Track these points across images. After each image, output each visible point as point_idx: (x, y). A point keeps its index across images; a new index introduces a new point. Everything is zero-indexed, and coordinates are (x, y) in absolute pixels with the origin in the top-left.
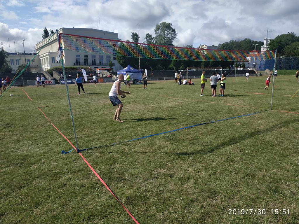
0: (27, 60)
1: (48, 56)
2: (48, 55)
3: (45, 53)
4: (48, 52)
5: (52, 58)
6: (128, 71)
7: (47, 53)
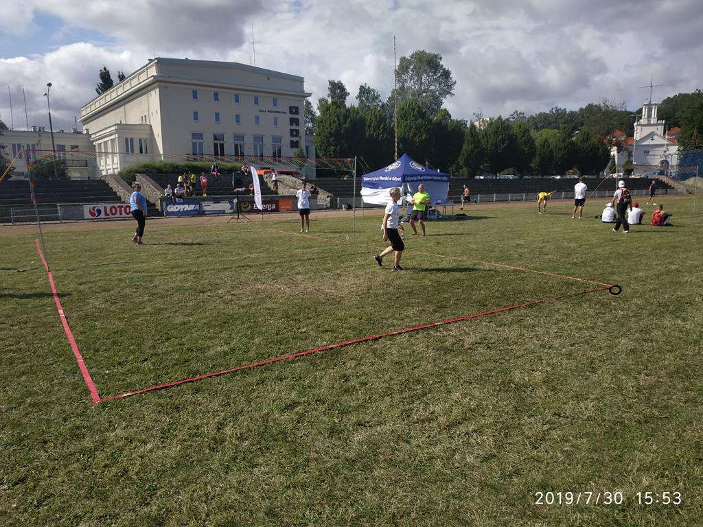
0: (57, 145)
1: (117, 136)
2: (117, 131)
3: (106, 129)
4: (116, 124)
5: (127, 140)
6: (408, 176)
7: (114, 128)
